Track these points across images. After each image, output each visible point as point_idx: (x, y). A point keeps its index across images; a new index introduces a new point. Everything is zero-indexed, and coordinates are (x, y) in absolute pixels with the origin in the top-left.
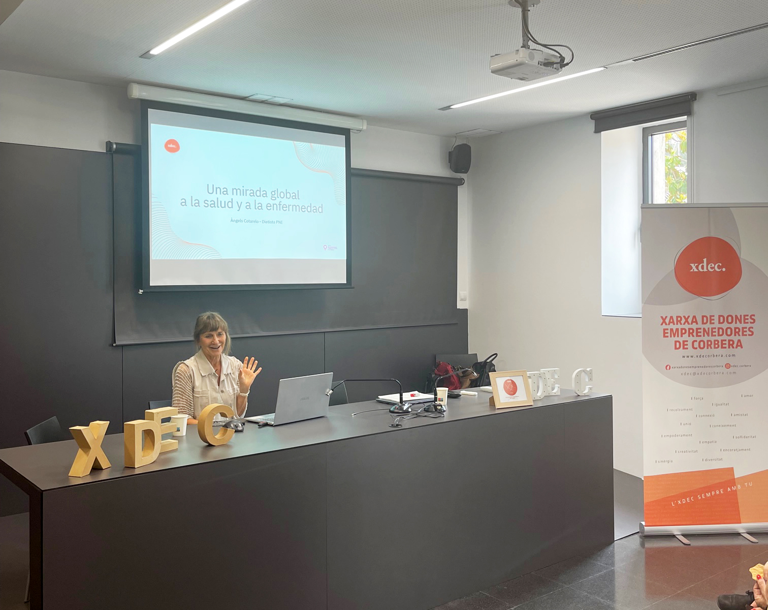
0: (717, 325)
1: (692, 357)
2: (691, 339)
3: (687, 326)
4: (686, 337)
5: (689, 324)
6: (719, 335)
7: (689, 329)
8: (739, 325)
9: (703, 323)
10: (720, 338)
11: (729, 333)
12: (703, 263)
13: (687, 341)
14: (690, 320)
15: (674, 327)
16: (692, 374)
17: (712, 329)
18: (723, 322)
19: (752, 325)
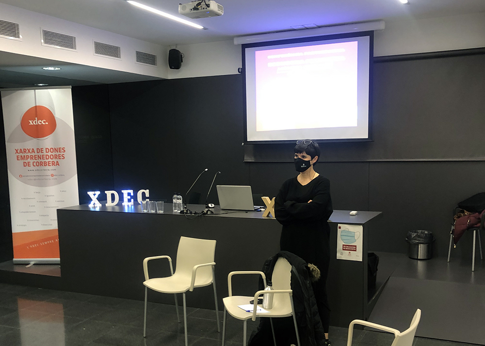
0: (45, 153)
1: (33, 170)
2: (32, 161)
3: (29, 154)
4: (29, 160)
6: (47, 159)
7: (31, 156)
8: (57, 154)
9: (38, 153)
10: (47, 161)
11: (52, 158)
12: (36, 120)
14: (31, 151)
15: (23, 155)
17: (43, 155)
18: (48, 152)
19: (63, 153)
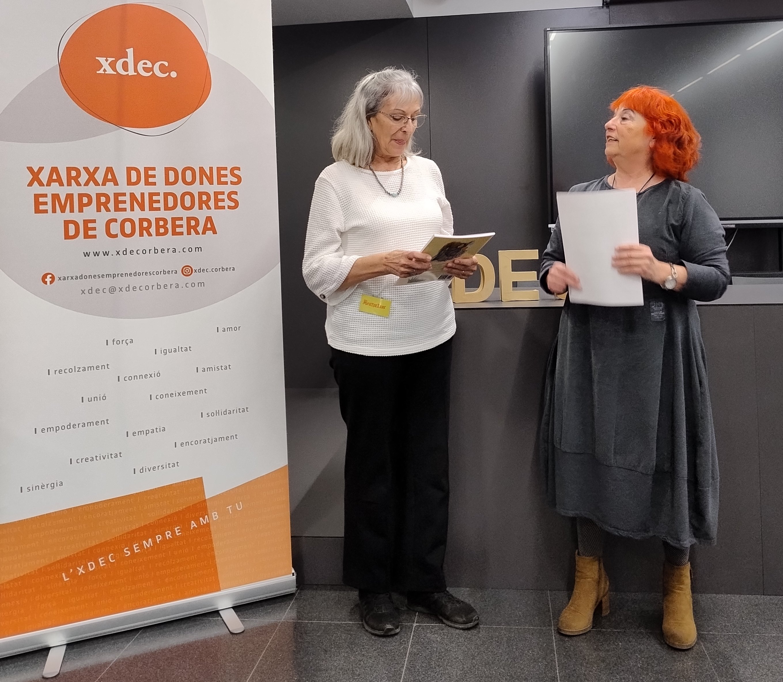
0: (161, 188)
1: (106, 254)
2: (103, 217)
3: (92, 190)
4: (90, 212)
5: (96, 184)
6: (167, 208)
7: (99, 196)
8: (211, 189)
9: (129, 183)
10: (168, 215)
11: (188, 203)
12: (127, 58)
13: (94, 221)
14: (99, 177)
15: (63, 192)
16: (106, 291)
17: (151, 195)
18: (176, 182)
19: (234, 188)
